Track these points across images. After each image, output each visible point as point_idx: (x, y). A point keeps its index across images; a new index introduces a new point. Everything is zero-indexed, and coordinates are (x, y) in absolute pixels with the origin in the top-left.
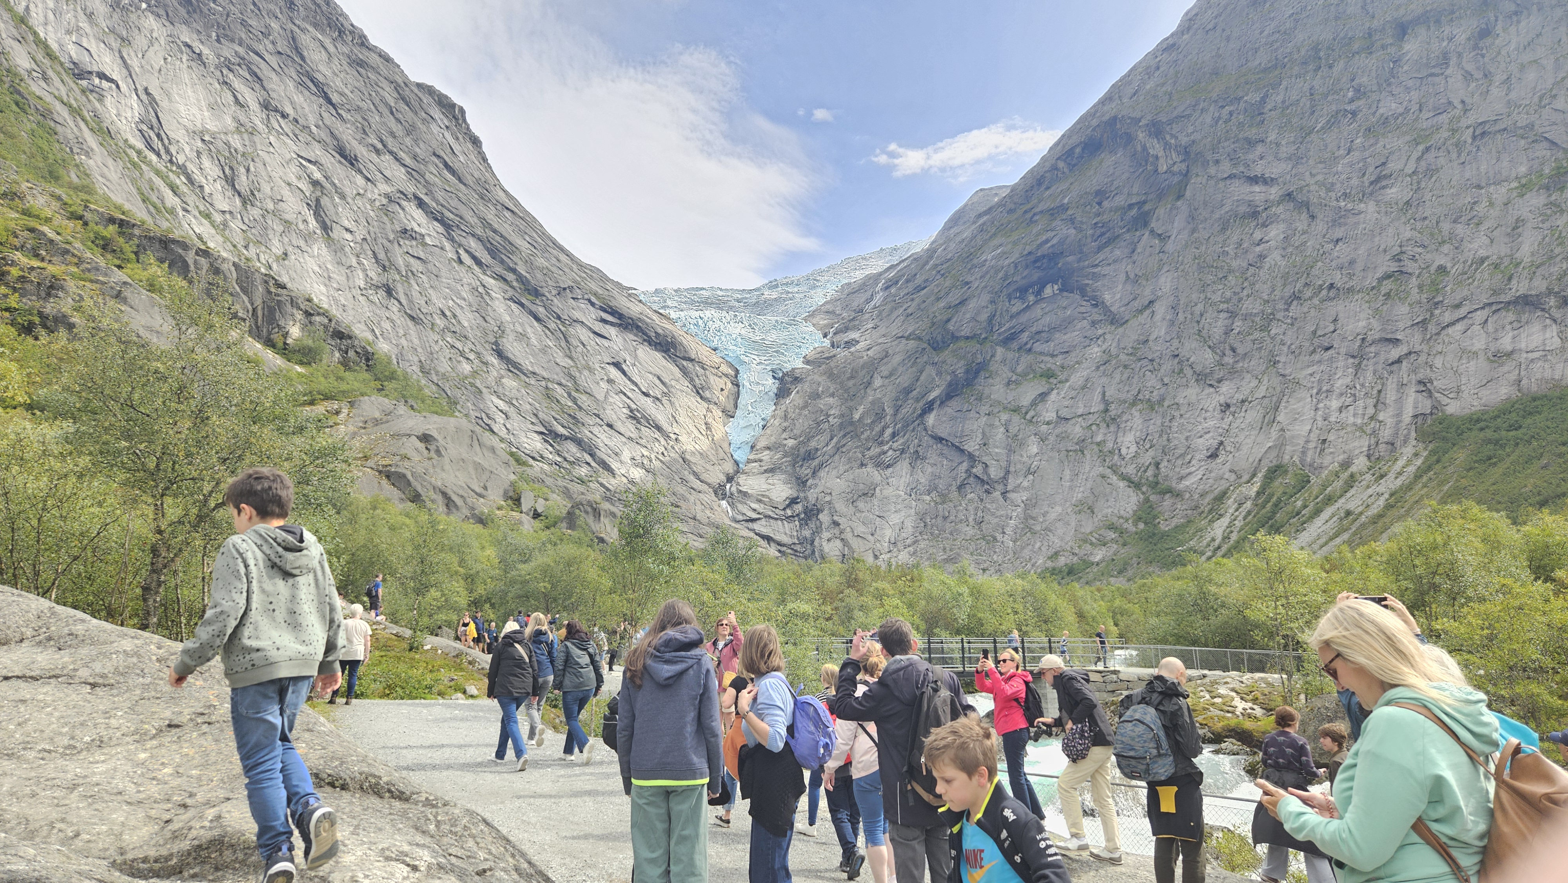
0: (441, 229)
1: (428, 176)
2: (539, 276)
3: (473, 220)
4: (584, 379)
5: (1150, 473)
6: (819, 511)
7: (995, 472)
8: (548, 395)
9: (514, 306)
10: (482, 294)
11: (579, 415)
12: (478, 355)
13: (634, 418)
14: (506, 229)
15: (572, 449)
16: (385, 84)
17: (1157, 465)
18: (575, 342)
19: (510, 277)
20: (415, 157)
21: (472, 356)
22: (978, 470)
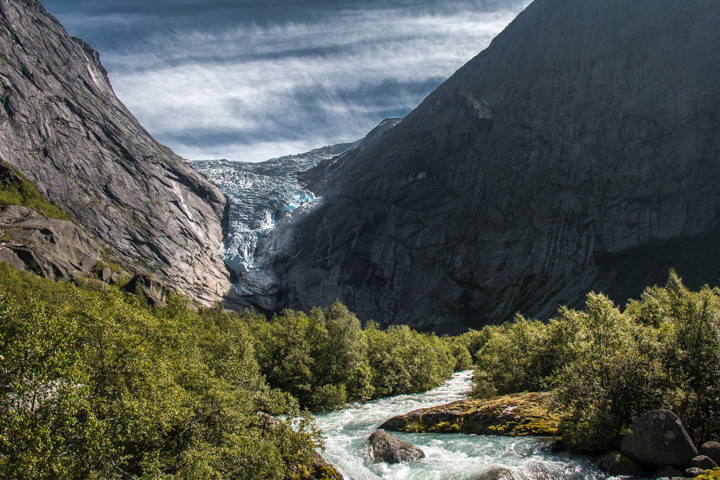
0: (79, 119)
1: (74, 89)
2: (134, 149)
3: (98, 115)
4: (157, 210)
5: (468, 277)
6: (288, 292)
7: (386, 274)
8: (135, 218)
9: (118, 165)
10: (100, 157)
11: (152, 231)
12: (95, 192)
13: (184, 234)
14: (117, 122)
15: (146, 249)
16: (53, 35)
17: (472, 273)
18: (152, 188)
19: (117, 148)
20: (68, 78)
21: (92, 193)
22: (378, 273)
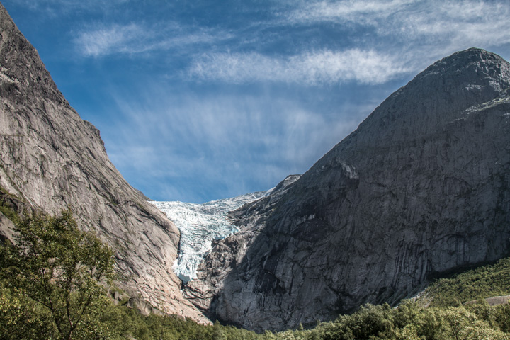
0: (85, 176)
1: (83, 156)
4: (132, 238)
5: (342, 288)
6: (219, 297)
7: (287, 285)
8: (117, 243)
9: (108, 207)
10: (96, 201)
11: (128, 252)
12: (92, 225)
13: (149, 254)
14: (109, 177)
15: (124, 266)
16: (73, 121)
17: (345, 286)
18: (130, 223)
19: (108, 196)
20: (79, 148)
22: (281, 284)
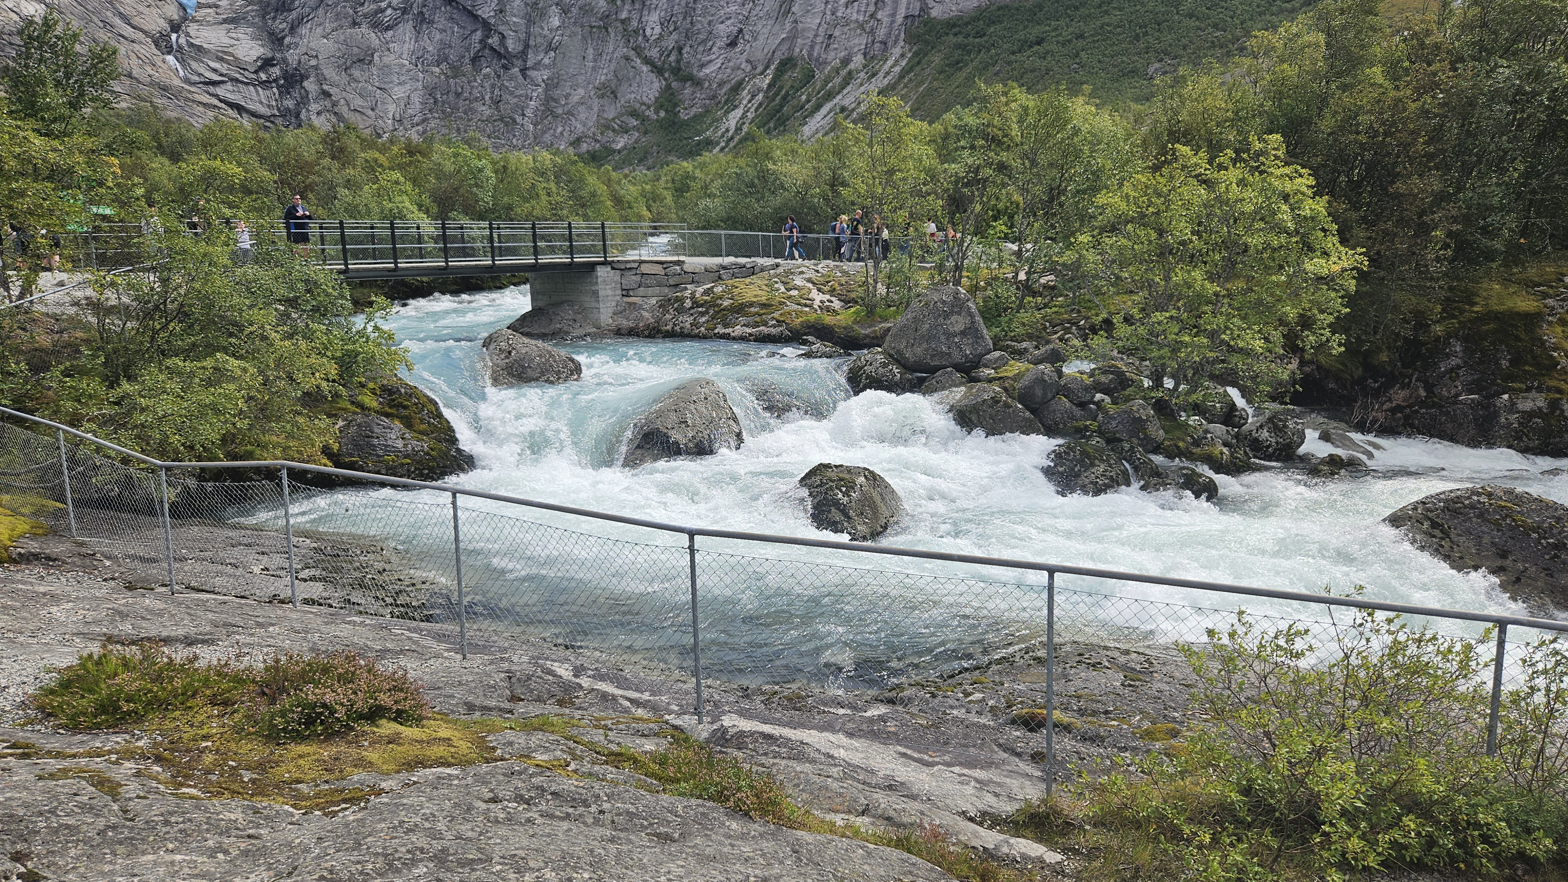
5: (672, 58)
7: (512, 45)
17: (680, 50)
